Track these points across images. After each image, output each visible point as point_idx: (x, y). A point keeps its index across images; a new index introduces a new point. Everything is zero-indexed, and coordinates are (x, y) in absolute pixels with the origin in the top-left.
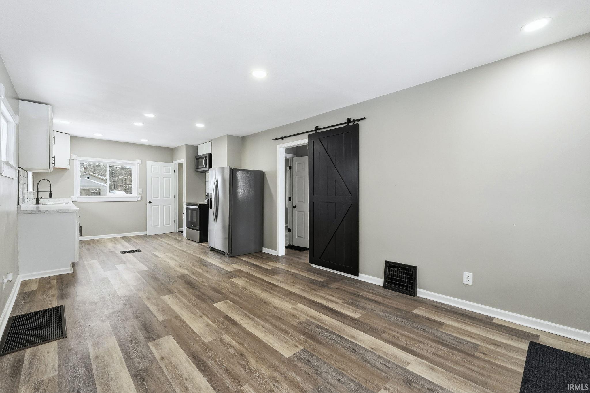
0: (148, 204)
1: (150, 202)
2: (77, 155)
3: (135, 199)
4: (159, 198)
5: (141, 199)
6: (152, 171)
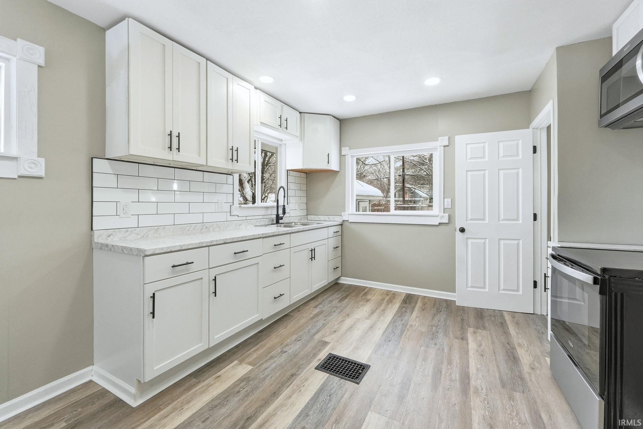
0: (458, 232)
1: (462, 230)
2: (348, 148)
3: (436, 222)
4: (487, 221)
5: (447, 221)
6: (469, 157)
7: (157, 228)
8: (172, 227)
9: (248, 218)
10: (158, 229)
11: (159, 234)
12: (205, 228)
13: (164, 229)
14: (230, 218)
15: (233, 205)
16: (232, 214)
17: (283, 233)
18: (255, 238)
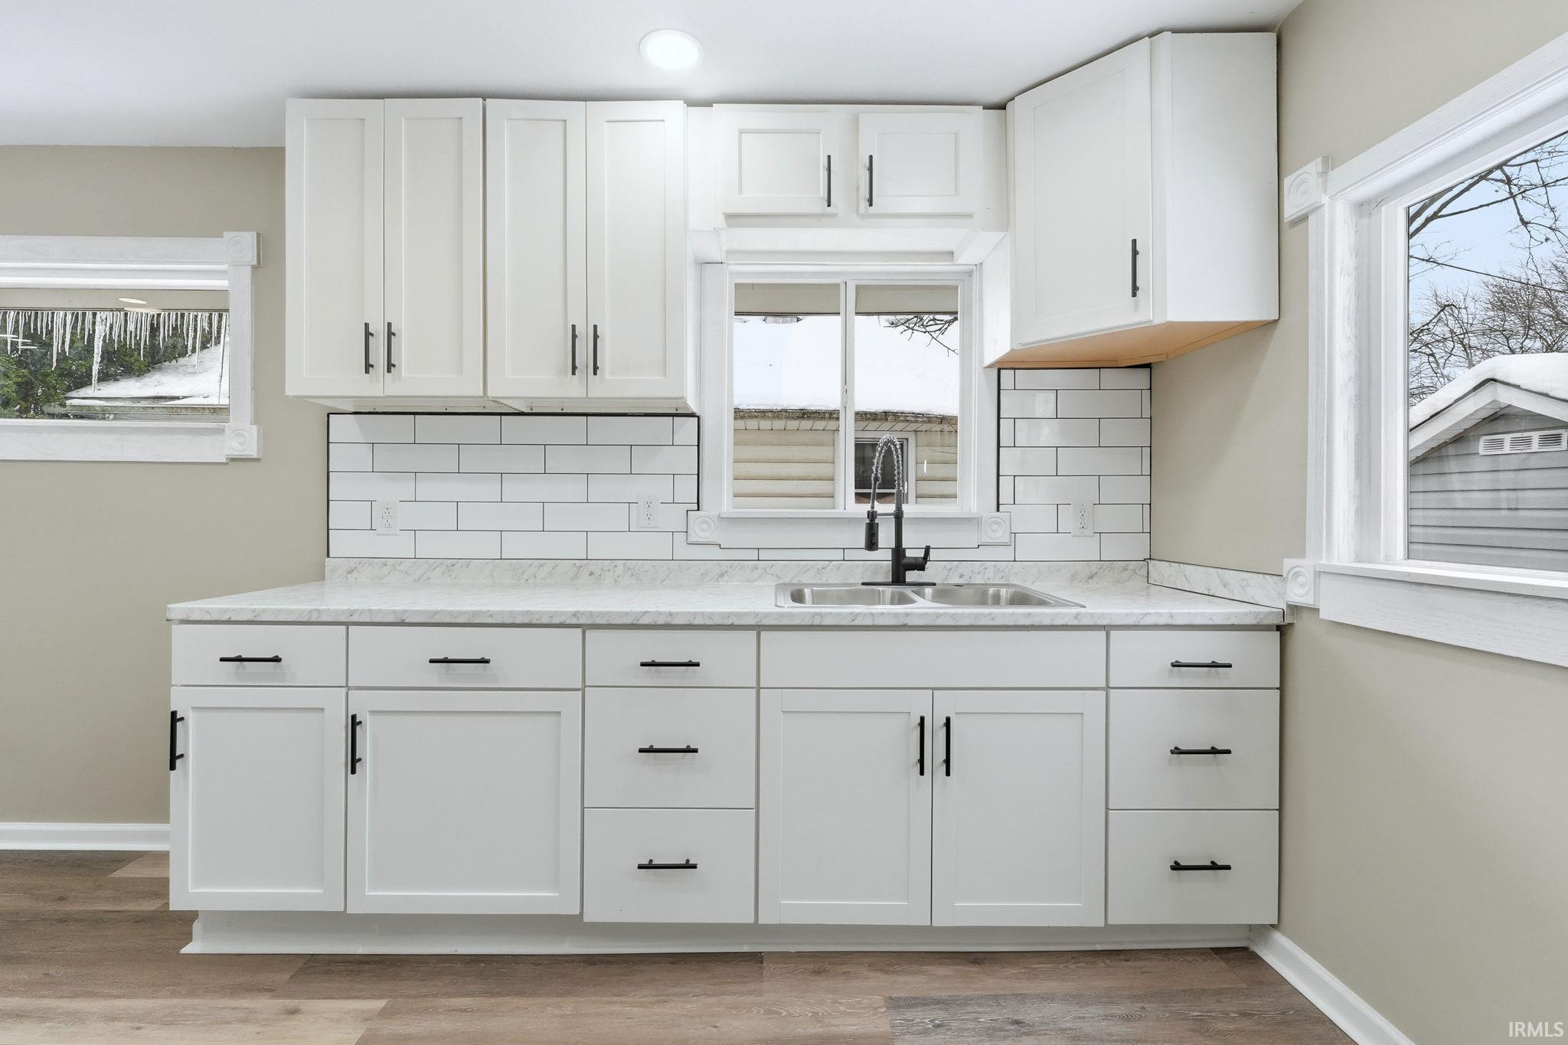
7: (450, 564)
8: (487, 563)
9: (763, 555)
10: (453, 565)
11: (455, 578)
13: (467, 567)
14: (683, 551)
15: (698, 510)
16: (692, 539)
17: (698, 621)
18: (535, 622)
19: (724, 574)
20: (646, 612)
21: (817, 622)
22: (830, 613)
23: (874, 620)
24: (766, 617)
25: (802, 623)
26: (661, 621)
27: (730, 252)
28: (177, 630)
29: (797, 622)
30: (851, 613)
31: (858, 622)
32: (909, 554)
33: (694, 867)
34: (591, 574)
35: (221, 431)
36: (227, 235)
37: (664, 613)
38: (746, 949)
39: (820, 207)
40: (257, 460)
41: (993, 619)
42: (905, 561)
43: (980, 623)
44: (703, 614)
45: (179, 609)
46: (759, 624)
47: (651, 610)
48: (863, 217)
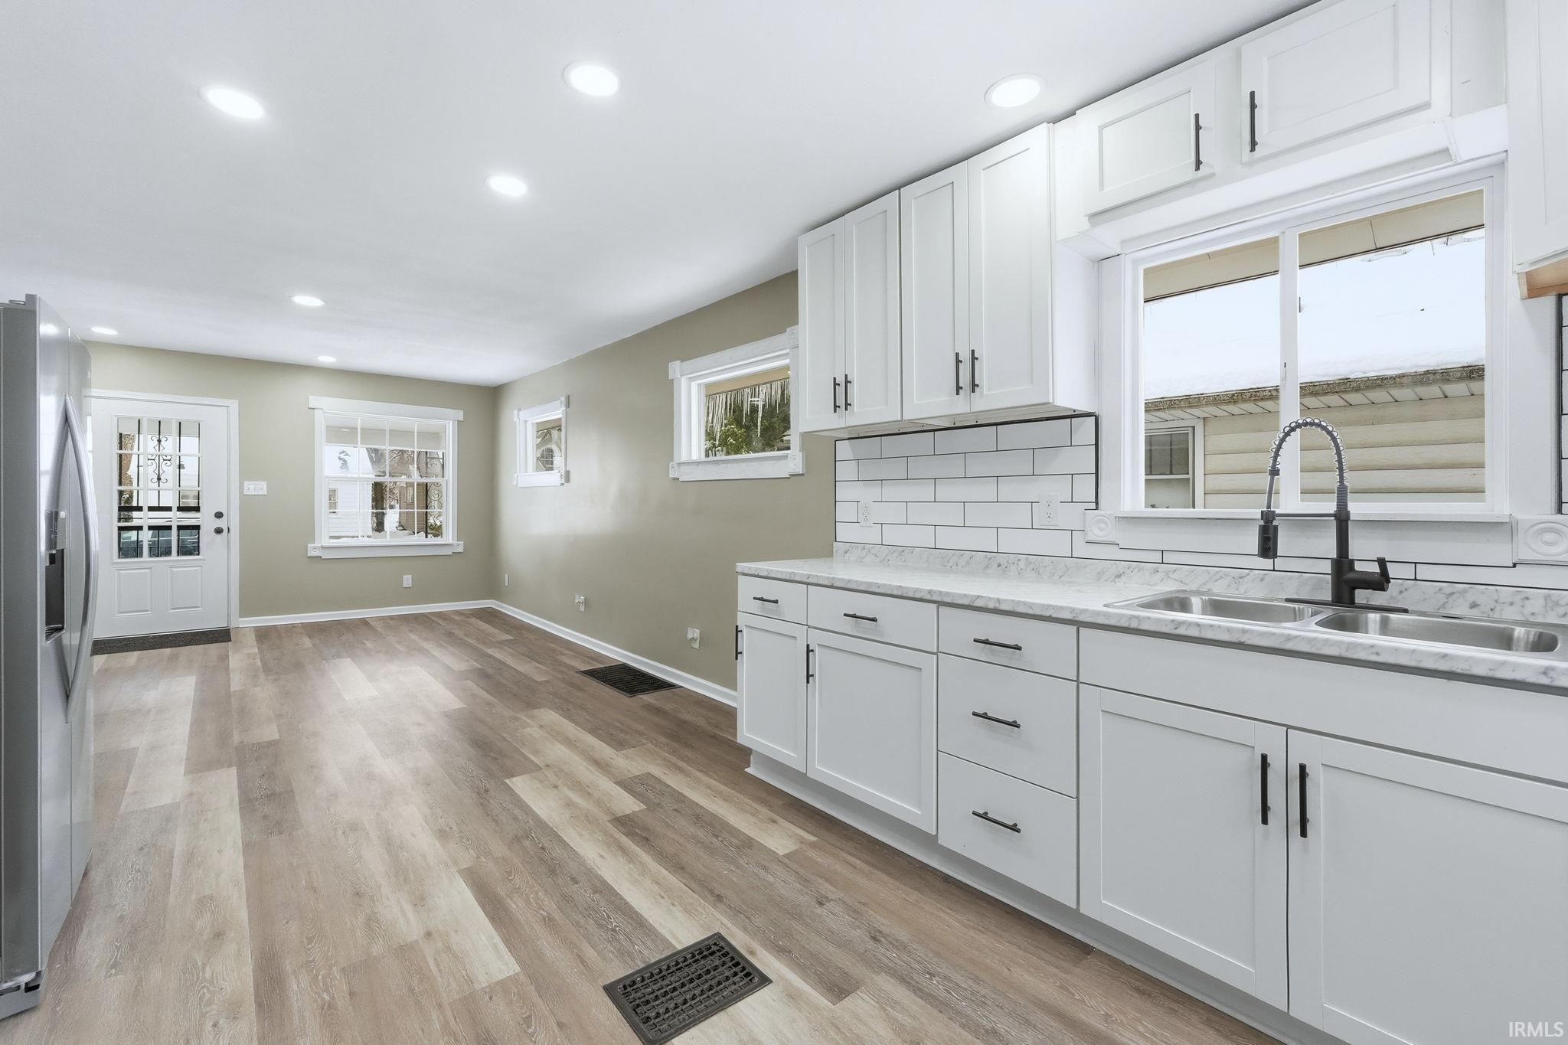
9: (1168, 558)
12: (997, 565)
14: (1081, 549)
15: (1097, 509)
16: (1091, 538)
17: (1021, 610)
18: (904, 595)
19: (1121, 575)
20: (979, 597)
21: (1134, 625)
22: (1149, 618)
23: (1200, 632)
24: (1081, 613)
25: (1119, 624)
26: (991, 605)
27: (1123, 242)
28: (741, 578)
29: (1112, 622)
30: (1173, 621)
31: (1181, 631)
32: (1359, 567)
33: (1018, 831)
34: (999, 565)
35: (786, 457)
36: (788, 330)
37: (994, 598)
38: (1078, 936)
39: (1190, 173)
40: (803, 474)
41: (1377, 654)
42: (1350, 575)
43: (1356, 656)
44: (1025, 603)
45: (741, 566)
46: (1074, 619)
47: (984, 595)
48: (1251, 164)
